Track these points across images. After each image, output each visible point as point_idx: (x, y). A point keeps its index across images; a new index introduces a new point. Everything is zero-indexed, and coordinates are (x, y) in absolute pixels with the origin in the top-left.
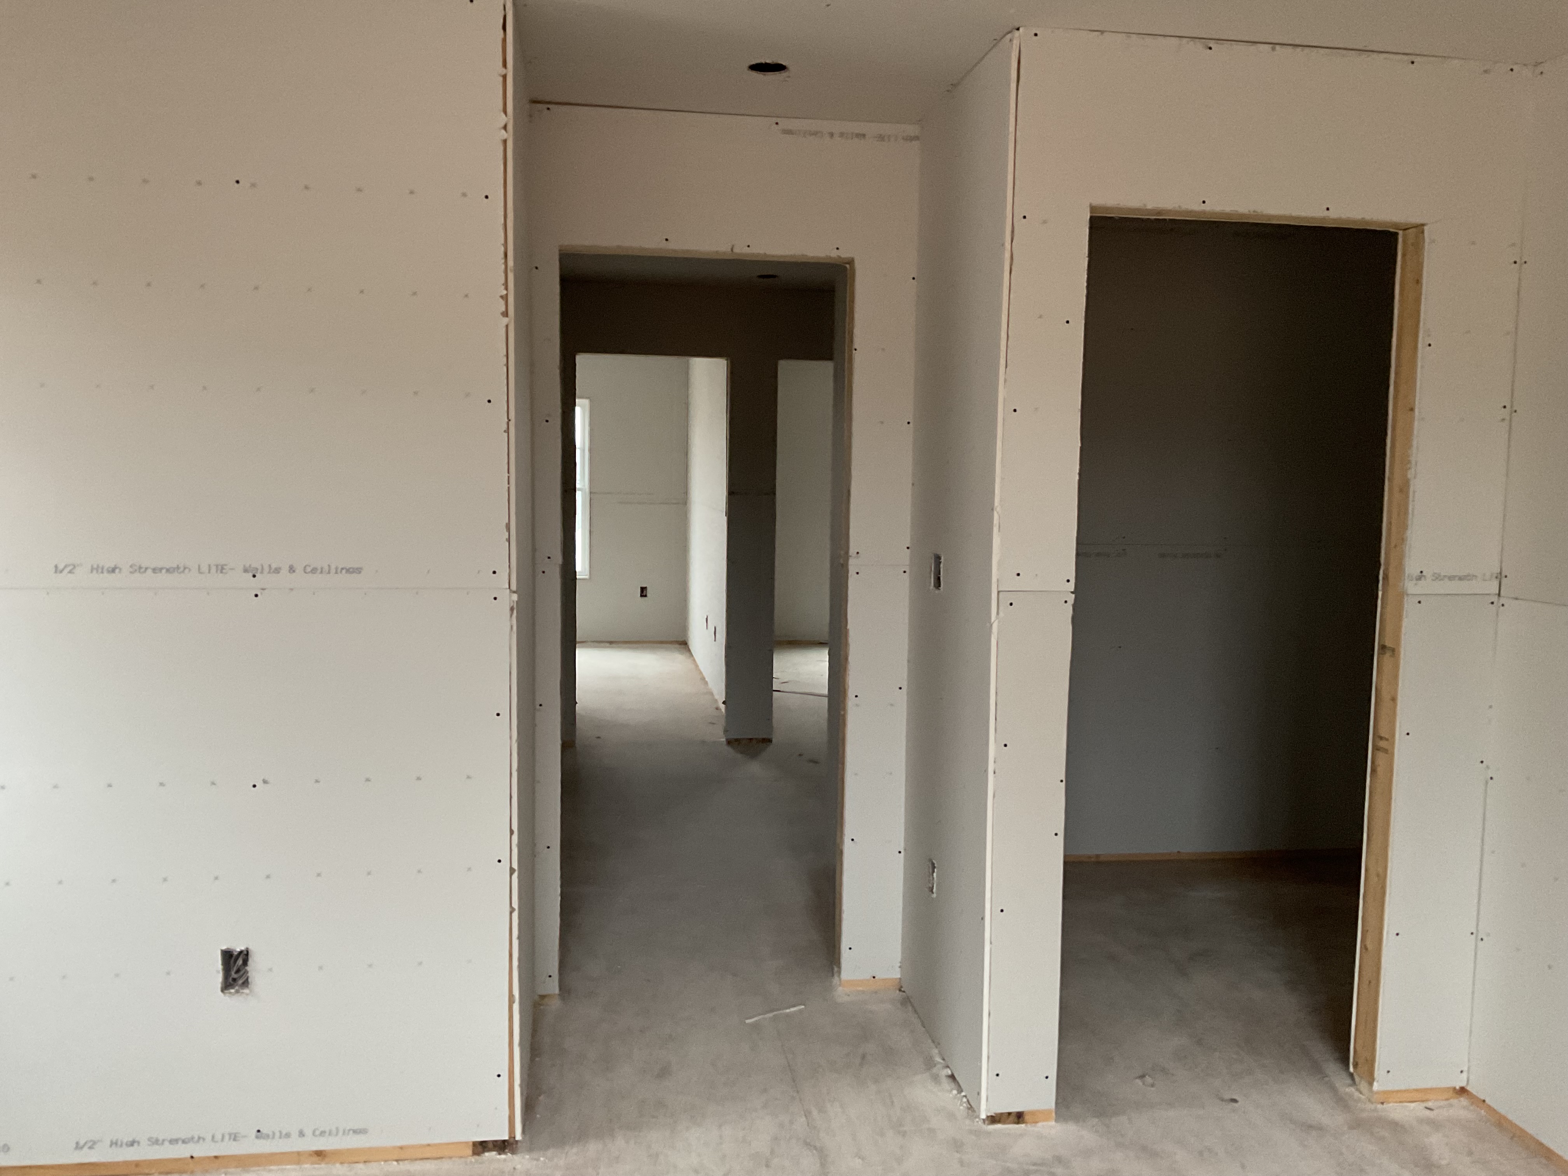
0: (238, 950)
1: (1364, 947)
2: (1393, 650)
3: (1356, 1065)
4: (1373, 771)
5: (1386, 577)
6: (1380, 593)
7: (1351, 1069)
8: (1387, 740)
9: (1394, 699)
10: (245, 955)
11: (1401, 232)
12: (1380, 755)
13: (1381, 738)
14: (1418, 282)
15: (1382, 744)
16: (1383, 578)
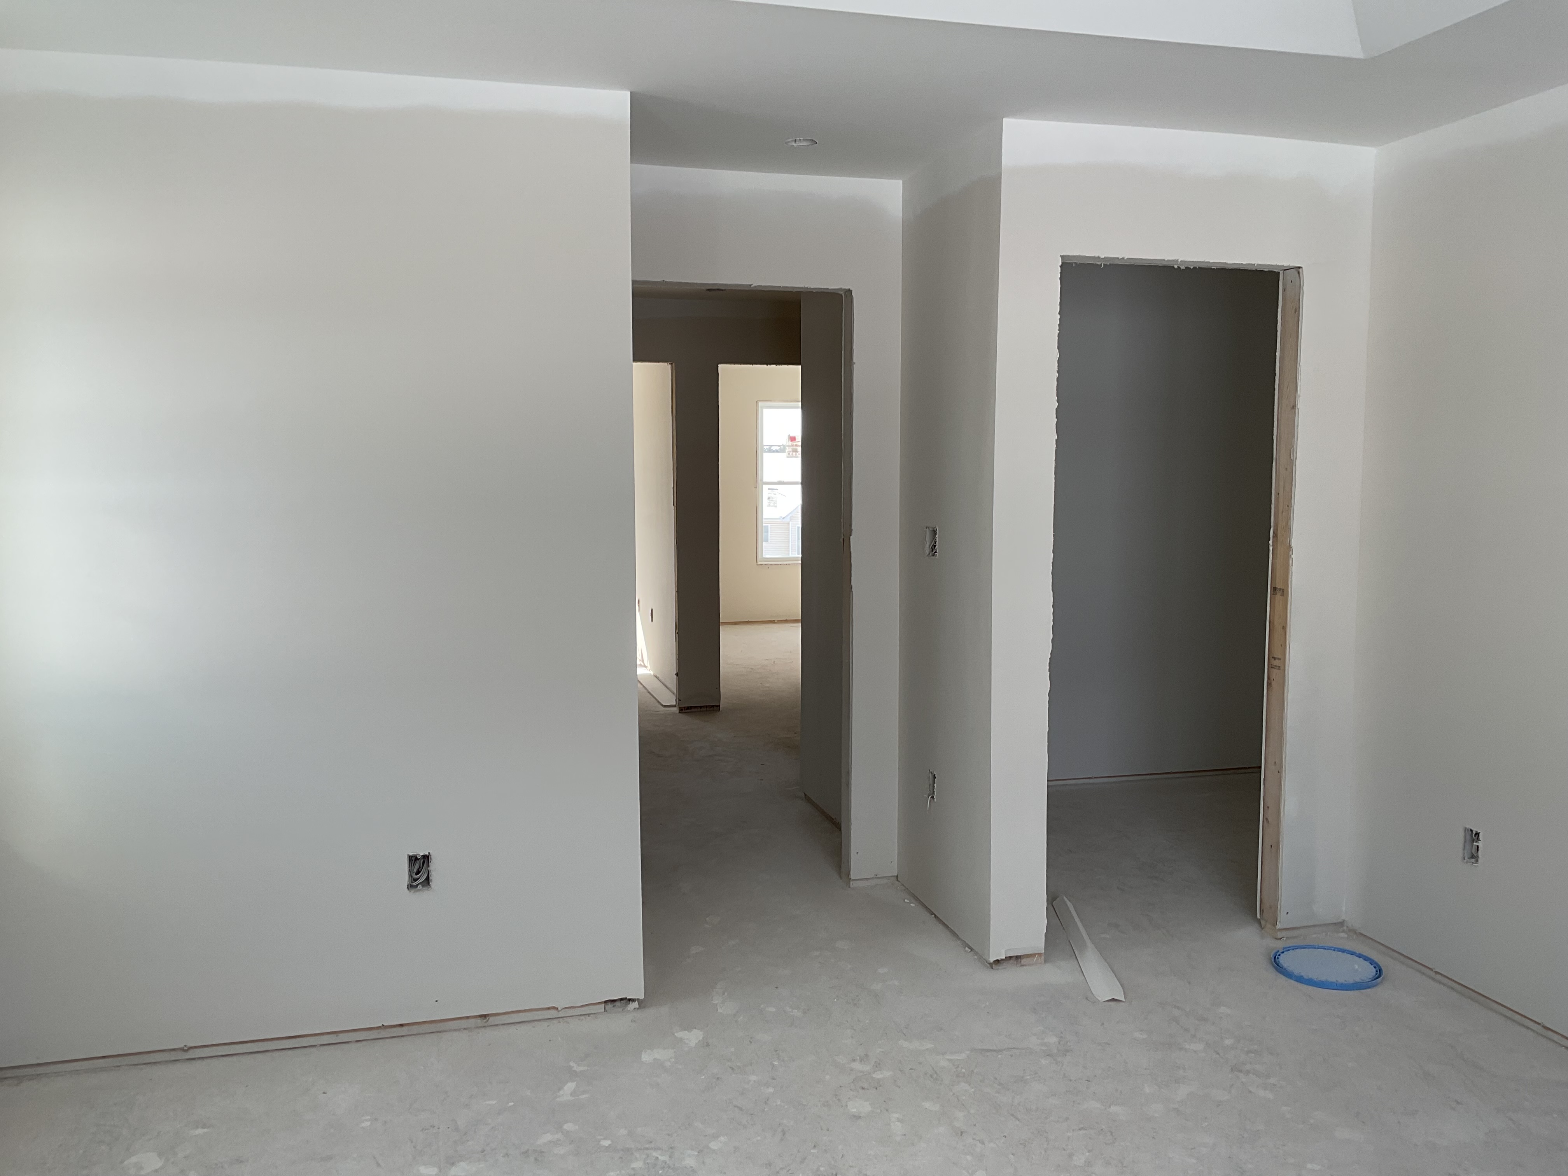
0: (422, 854)
1: (1266, 819)
2: (1283, 590)
3: (1262, 911)
4: (1269, 684)
5: (1275, 535)
6: (1271, 548)
7: (1258, 916)
8: (1280, 659)
9: (1284, 628)
10: (426, 858)
11: (1281, 272)
12: (1275, 672)
13: (1275, 658)
14: (1297, 311)
15: (1276, 663)
16: (1273, 537)
